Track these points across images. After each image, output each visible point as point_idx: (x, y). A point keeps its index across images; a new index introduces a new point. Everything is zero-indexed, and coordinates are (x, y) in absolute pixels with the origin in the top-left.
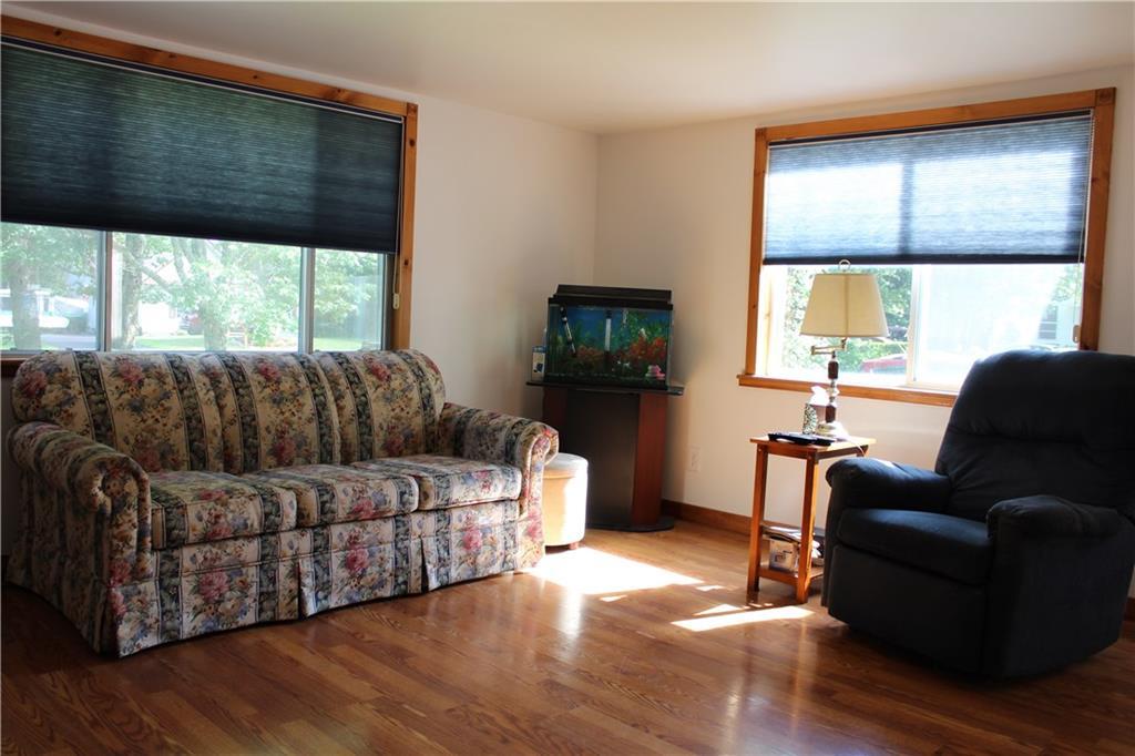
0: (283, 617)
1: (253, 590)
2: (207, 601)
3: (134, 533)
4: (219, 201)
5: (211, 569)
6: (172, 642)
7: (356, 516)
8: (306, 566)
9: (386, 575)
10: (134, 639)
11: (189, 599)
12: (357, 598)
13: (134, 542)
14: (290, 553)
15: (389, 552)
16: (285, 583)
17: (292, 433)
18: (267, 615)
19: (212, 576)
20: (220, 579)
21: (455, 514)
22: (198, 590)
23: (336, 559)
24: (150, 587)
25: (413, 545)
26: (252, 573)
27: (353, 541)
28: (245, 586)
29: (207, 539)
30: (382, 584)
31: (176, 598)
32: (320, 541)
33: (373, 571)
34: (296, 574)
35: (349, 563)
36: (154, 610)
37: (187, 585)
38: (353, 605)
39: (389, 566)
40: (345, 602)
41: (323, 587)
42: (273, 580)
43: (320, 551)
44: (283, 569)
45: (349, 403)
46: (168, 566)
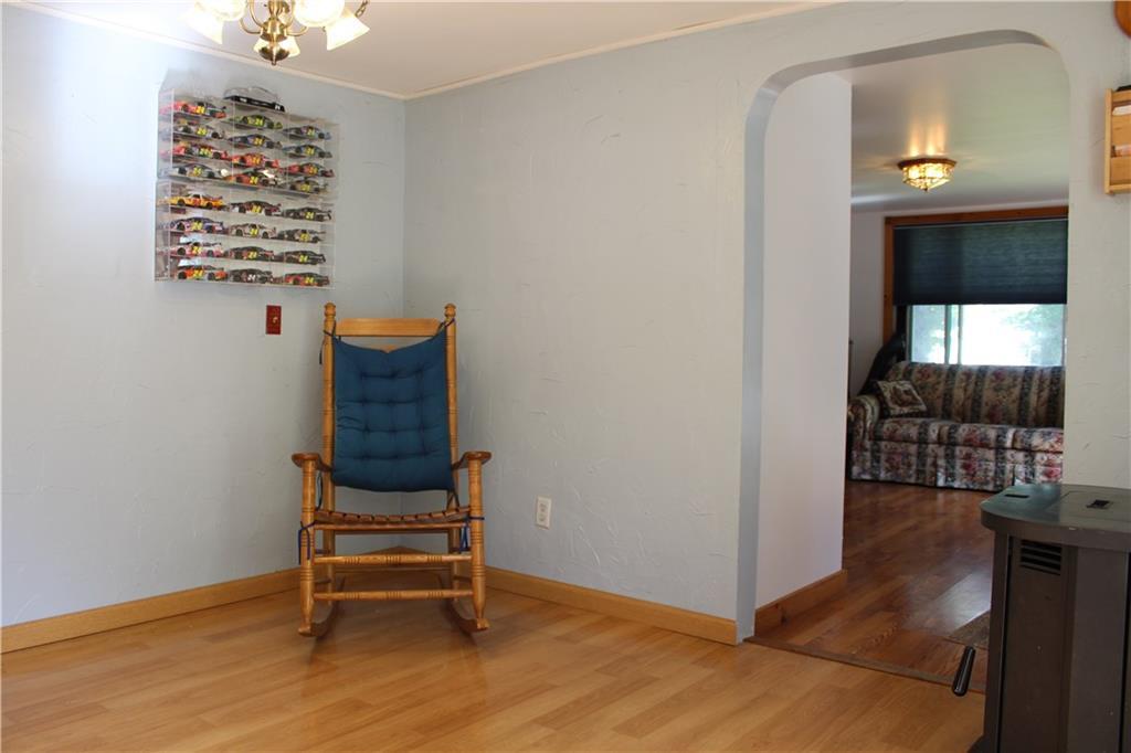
0: (928, 484)
1: (914, 467)
2: (892, 467)
3: (861, 431)
4: (1000, 284)
5: (894, 453)
6: (875, 481)
7: (968, 442)
8: (941, 462)
9: (989, 478)
10: (859, 474)
11: (884, 464)
12: (971, 487)
13: (861, 433)
14: (933, 454)
15: (992, 466)
16: (929, 469)
17: (1001, 407)
18: (920, 481)
19: (895, 457)
20: (898, 459)
21: (1038, 456)
22: (887, 461)
23: (959, 463)
24: (868, 454)
25: (1009, 466)
26: (913, 459)
27: (968, 456)
28: (909, 465)
29: (891, 439)
30: (987, 483)
31: (878, 461)
32: (949, 452)
33: (980, 474)
34: (935, 465)
35: (966, 467)
36: (868, 464)
37: (883, 457)
38: (968, 489)
39: (991, 474)
40: (964, 487)
41: (950, 475)
42: (924, 465)
43: (950, 457)
44: (929, 461)
45: (1045, 394)
46: (875, 447)
